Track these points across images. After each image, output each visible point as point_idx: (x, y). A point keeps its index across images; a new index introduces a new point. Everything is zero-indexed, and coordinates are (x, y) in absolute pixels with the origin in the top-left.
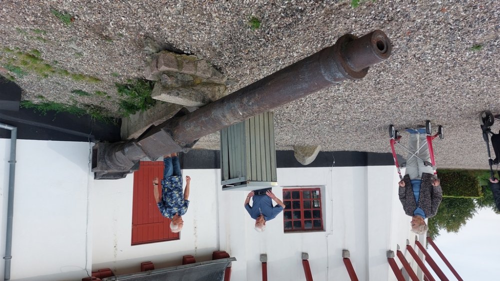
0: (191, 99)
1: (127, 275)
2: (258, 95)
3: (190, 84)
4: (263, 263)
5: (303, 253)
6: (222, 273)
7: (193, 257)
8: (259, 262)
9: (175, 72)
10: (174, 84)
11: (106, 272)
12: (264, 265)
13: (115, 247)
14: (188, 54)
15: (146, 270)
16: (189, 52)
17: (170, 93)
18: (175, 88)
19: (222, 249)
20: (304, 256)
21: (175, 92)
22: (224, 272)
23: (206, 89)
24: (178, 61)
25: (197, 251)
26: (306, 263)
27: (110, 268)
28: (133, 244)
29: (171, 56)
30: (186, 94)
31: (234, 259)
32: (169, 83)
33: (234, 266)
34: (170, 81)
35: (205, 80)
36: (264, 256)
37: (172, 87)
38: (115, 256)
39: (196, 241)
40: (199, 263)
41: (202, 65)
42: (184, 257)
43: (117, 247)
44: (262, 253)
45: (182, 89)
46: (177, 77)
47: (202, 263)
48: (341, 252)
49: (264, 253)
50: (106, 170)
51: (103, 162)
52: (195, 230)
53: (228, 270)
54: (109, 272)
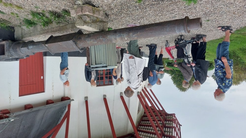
0: (95, 29)
1: (19, 112)
2: (140, 33)
3: (95, 21)
4: (86, 101)
5: (104, 95)
6: (66, 107)
7: (52, 100)
8: (83, 100)
9: (90, 15)
10: (89, 21)
11: (6, 111)
12: (86, 102)
13: (10, 98)
14: (97, 7)
15: (29, 108)
16: (97, 6)
17: (88, 25)
18: (90, 23)
19: (66, 96)
20: (104, 96)
21: (90, 25)
22: (67, 106)
23: (101, 24)
24: (93, 10)
25: (54, 98)
26: (105, 100)
27: (7, 109)
28: (20, 96)
29: (91, 7)
30: (94, 26)
31: (73, 100)
32: (87, 20)
33: (72, 103)
34: (88, 20)
35: (100, 20)
36: (86, 98)
37: (88, 22)
38: (10, 102)
39: (53, 93)
40: (56, 103)
41: (102, 13)
42: (47, 101)
43: (11, 98)
44: (86, 96)
45: (92, 24)
46: (91, 18)
47: (58, 103)
48: (120, 93)
49: (87, 96)
50: (11, 57)
51: (9, 52)
52: (53, 87)
53: (69, 106)
54: (7, 111)
